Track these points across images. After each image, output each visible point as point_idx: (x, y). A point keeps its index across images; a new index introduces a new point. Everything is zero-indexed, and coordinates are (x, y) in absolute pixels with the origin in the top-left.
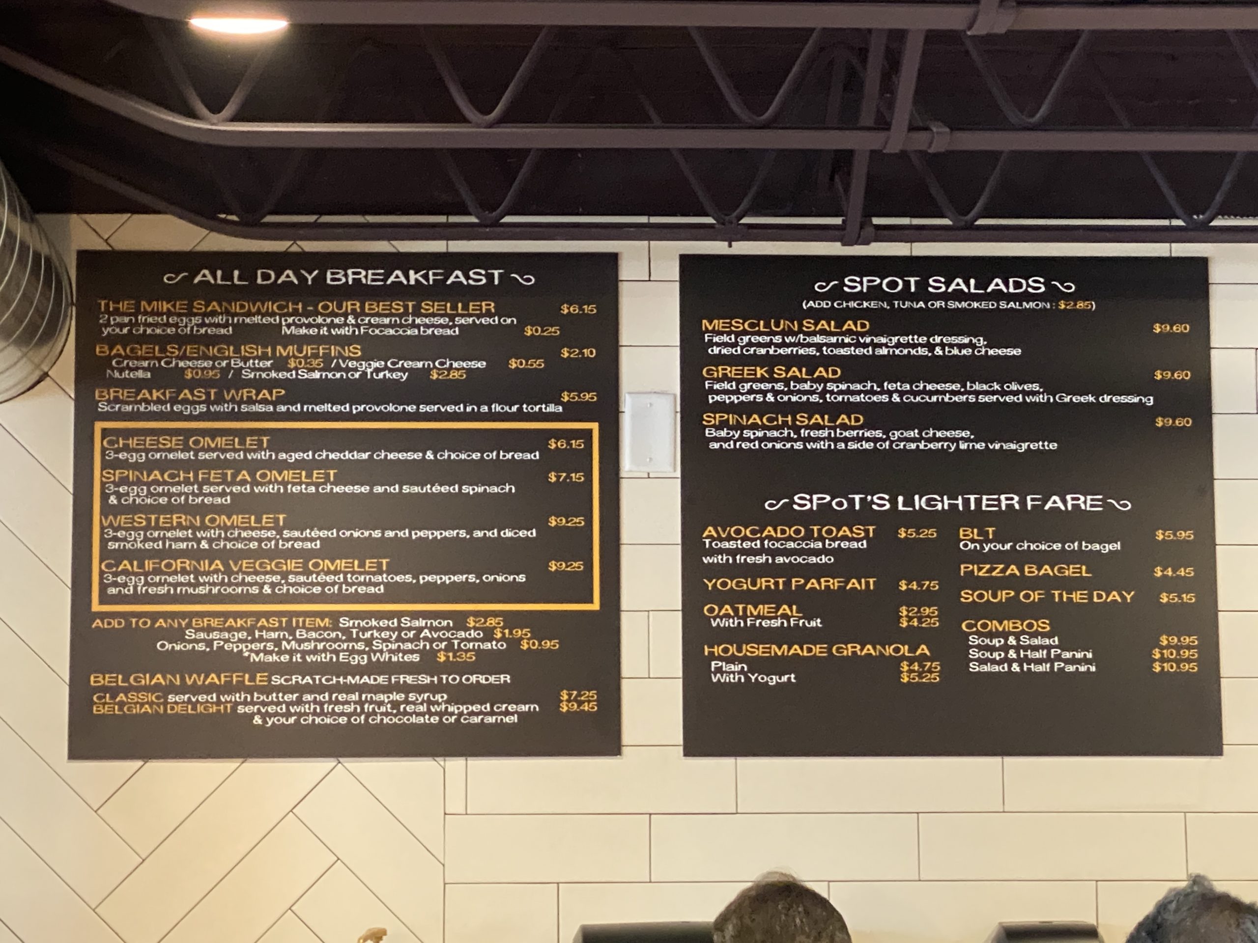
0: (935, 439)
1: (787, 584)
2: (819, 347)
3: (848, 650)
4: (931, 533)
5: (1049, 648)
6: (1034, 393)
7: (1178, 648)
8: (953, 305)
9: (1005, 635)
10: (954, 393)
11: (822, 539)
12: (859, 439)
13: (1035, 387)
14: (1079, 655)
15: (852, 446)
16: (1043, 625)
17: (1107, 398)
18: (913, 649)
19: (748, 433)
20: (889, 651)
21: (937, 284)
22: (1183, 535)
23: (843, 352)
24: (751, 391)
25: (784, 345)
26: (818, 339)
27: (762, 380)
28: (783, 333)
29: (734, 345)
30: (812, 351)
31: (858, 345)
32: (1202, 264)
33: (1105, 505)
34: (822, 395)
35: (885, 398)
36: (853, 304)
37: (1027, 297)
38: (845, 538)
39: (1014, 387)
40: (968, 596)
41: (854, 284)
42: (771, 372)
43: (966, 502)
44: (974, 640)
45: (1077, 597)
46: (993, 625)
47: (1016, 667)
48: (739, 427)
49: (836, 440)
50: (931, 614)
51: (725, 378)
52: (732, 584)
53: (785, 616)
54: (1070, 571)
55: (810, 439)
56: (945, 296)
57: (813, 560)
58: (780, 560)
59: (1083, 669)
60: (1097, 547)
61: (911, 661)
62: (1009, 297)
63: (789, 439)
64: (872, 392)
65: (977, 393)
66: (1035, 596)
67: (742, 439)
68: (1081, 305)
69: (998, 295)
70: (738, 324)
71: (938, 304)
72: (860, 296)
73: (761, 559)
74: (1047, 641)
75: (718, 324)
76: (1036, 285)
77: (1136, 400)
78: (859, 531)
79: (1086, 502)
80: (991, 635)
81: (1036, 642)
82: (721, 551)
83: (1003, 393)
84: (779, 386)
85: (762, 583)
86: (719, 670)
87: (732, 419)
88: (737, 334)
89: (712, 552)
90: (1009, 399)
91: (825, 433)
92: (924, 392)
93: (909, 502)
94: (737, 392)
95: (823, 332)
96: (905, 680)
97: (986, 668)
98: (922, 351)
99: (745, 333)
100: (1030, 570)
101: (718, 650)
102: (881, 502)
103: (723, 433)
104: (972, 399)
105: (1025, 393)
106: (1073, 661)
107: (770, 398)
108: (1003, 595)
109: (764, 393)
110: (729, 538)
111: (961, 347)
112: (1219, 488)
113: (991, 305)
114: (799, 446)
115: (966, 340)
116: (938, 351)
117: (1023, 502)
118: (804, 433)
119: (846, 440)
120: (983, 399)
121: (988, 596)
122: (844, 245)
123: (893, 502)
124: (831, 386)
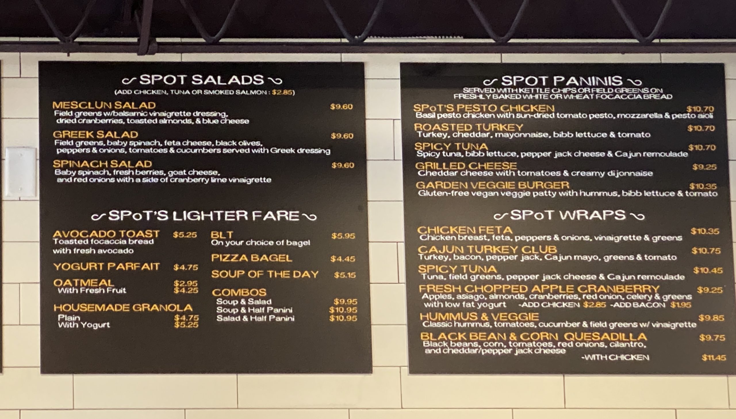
0: (196, 176)
1: (105, 267)
2: (124, 118)
3: (143, 307)
4: (194, 235)
5: (266, 306)
6: (256, 147)
7: (345, 307)
8: (207, 92)
9: (239, 298)
10: (207, 147)
11: (126, 238)
12: (149, 176)
13: (258, 144)
14: (284, 311)
15: (145, 180)
16: (263, 292)
17: (302, 151)
18: (182, 308)
19: (80, 173)
20: (167, 308)
21: (197, 79)
22: (348, 236)
23: (139, 122)
24: (83, 147)
25: (103, 117)
26: (124, 114)
27: (90, 139)
28: (103, 110)
29: (73, 118)
30: (121, 121)
31: (148, 117)
32: (360, 67)
33: (301, 217)
34: (127, 149)
35: (165, 151)
36: (145, 92)
37: (253, 87)
38: (140, 238)
39: (245, 143)
40: (216, 274)
41: (146, 79)
42: (95, 134)
43: (215, 215)
44: (219, 301)
45: (283, 274)
46: (232, 292)
47: (245, 319)
48: (76, 169)
49: (135, 177)
50: (193, 284)
51: (67, 138)
52: (71, 267)
53: (103, 287)
54: (279, 258)
55: (118, 176)
56: (203, 87)
57: (121, 251)
58: (100, 251)
59: (287, 319)
60: (295, 243)
61: (181, 314)
62: (242, 88)
63: (106, 176)
64: (157, 147)
65: (222, 147)
66: (258, 274)
67: (77, 176)
68: (286, 92)
69: (234, 86)
70: (75, 105)
71: (198, 92)
72: (149, 87)
73: (89, 251)
74: (264, 302)
75: (63, 104)
76: (259, 80)
77: (319, 151)
78: (149, 233)
79: (290, 216)
80: (230, 298)
81: (258, 302)
82: (64, 246)
83: (238, 147)
84: (100, 143)
85: (90, 266)
86: (63, 320)
87: (71, 163)
88: (74, 111)
89: (59, 247)
90: (241, 151)
91: (128, 173)
92: (190, 146)
93: (180, 215)
94: (74, 147)
95: (127, 110)
96: (177, 326)
97: (227, 319)
98: (189, 122)
99: (79, 110)
100: (255, 258)
101: (62, 308)
102: (162, 216)
103: (65, 173)
104: (219, 151)
105: (251, 147)
106: (281, 315)
107: (95, 151)
108: (238, 273)
109: (91, 147)
110: (69, 238)
111: (212, 118)
112: (371, 206)
113: (231, 93)
114: (112, 180)
115: (215, 114)
116: (198, 121)
117: (250, 215)
118: (115, 172)
119: (141, 177)
120: (225, 151)
121: (228, 273)
122: (138, 55)
123: (170, 215)
124: (132, 143)
